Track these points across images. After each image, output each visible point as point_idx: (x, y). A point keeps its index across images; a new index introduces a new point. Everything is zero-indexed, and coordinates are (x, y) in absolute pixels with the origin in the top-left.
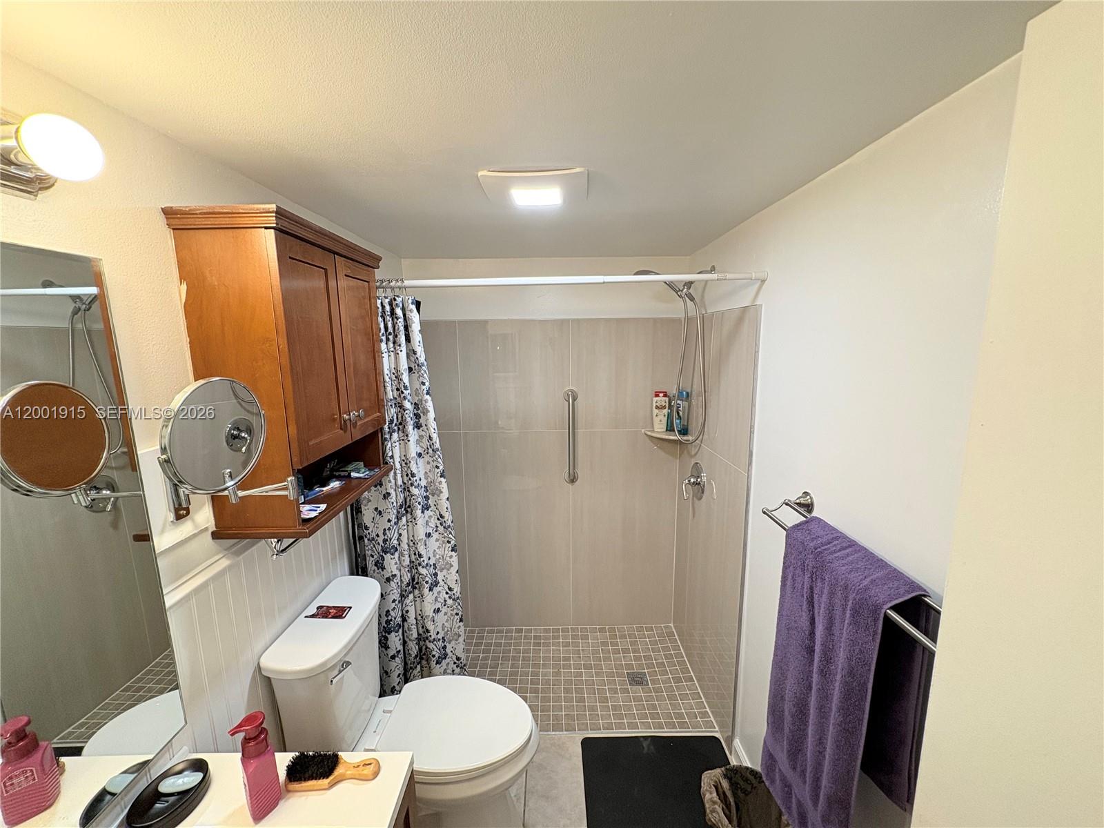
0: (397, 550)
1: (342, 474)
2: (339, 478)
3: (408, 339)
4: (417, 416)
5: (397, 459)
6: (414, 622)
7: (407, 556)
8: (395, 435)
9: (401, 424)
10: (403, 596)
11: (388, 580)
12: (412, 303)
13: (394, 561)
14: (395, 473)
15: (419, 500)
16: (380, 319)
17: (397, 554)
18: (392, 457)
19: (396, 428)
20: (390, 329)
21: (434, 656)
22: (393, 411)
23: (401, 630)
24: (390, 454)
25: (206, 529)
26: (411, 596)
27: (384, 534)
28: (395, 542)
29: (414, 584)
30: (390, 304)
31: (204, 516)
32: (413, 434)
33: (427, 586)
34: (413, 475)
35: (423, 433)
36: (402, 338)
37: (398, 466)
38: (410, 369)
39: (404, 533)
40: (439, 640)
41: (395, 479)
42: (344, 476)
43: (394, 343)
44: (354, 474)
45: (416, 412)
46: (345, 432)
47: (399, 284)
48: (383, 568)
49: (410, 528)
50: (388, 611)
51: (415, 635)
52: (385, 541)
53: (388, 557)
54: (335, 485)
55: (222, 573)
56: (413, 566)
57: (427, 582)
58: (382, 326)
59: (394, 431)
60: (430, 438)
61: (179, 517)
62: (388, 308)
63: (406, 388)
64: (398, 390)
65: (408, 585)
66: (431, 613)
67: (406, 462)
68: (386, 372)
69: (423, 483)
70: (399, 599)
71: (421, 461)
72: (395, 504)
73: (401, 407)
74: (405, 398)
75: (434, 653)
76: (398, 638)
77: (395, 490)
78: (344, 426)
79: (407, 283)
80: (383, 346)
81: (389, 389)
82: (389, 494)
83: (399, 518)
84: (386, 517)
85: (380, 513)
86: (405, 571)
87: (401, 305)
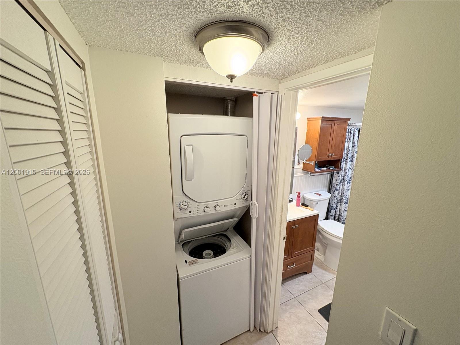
0: (338, 190)
1: (328, 167)
2: (327, 168)
3: (353, 138)
4: (352, 159)
5: (343, 168)
6: (339, 210)
7: (341, 193)
8: (344, 162)
9: (347, 160)
10: (337, 203)
11: (334, 197)
12: (357, 129)
13: (337, 193)
14: (342, 171)
15: (347, 180)
16: (347, 133)
17: (338, 191)
18: (342, 167)
19: (345, 160)
20: (349, 136)
21: (341, 221)
22: (345, 156)
23: (335, 211)
24: (342, 166)
25: (301, 168)
26: (339, 203)
27: (336, 185)
28: (338, 188)
29: (341, 201)
30: (351, 130)
31: (301, 166)
32: (349, 163)
33: (344, 202)
34: (346, 173)
35: (353, 163)
36: (352, 138)
37: (343, 170)
38: (353, 146)
39: (341, 187)
40: (344, 218)
41: (342, 173)
42: (329, 168)
43: (349, 139)
44: (331, 168)
45: (352, 157)
46: (328, 157)
47: (355, 124)
48: (334, 194)
49: (343, 186)
50: (333, 204)
51: (338, 214)
52: (336, 187)
53: (336, 191)
54: (325, 169)
55: (302, 176)
56: (341, 196)
57: (344, 201)
58: (347, 135)
59: (344, 161)
60: (354, 165)
61: (298, 164)
62: (350, 131)
63: (350, 151)
64: (348, 151)
65: (339, 200)
66: (343, 210)
67: (345, 169)
68: (345, 146)
69: (350, 176)
70: (336, 202)
71: (350, 171)
72: (340, 179)
73: (347, 155)
74: (349, 153)
75: (342, 220)
76: (333, 212)
77: (341, 176)
78: (329, 156)
79: (357, 124)
80: (346, 140)
81: (345, 151)
82: (339, 176)
83: (341, 183)
84: (338, 181)
85: (337, 180)
86: (339, 196)
87: (353, 130)
